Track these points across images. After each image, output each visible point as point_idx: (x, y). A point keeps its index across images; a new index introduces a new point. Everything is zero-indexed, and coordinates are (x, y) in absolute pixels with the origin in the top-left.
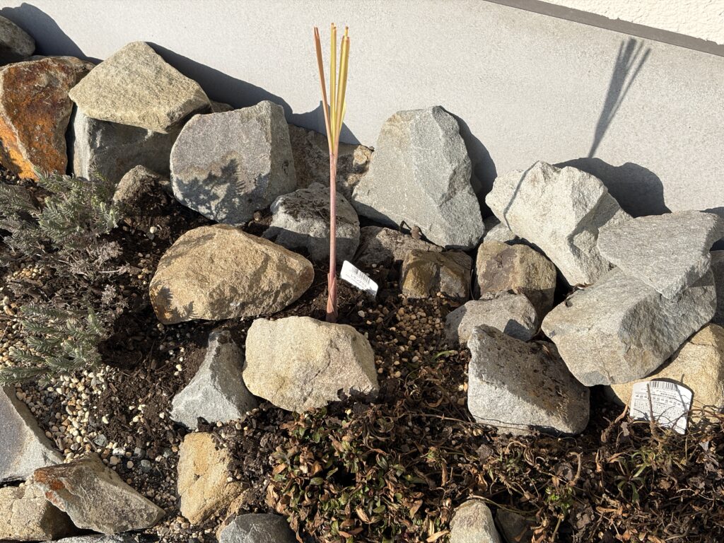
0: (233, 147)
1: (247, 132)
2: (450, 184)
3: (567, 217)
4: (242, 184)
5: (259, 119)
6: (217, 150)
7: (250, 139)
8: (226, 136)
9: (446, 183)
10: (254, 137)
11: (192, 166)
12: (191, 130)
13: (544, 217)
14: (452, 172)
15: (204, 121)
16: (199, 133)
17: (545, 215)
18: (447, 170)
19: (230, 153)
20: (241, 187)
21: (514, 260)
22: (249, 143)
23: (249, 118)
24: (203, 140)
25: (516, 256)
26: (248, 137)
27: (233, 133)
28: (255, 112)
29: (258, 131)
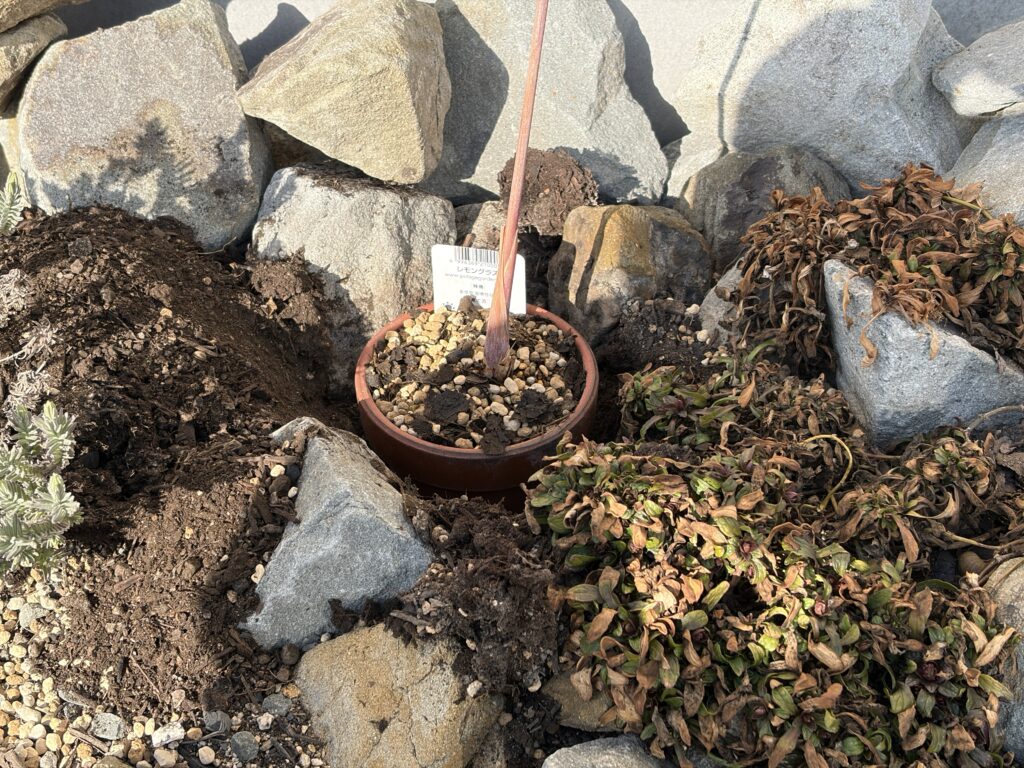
0: (154, 93)
1: (179, 58)
2: (599, 82)
3: (891, 45)
4: (186, 166)
5: (194, 27)
6: (121, 104)
7: (188, 69)
8: (134, 73)
9: (592, 80)
10: (194, 63)
11: (74, 147)
12: (55, 74)
13: (837, 65)
14: (600, 57)
15: (79, 51)
16: (74, 77)
17: (837, 60)
18: (591, 54)
19: (151, 104)
20: (186, 170)
21: (780, 176)
22: (187, 78)
23: (173, 29)
24: (85, 90)
25: (782, 167)
26: (181, 67)
27: (146, 63)
28: (182, 15)
29: (199, 49)
